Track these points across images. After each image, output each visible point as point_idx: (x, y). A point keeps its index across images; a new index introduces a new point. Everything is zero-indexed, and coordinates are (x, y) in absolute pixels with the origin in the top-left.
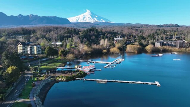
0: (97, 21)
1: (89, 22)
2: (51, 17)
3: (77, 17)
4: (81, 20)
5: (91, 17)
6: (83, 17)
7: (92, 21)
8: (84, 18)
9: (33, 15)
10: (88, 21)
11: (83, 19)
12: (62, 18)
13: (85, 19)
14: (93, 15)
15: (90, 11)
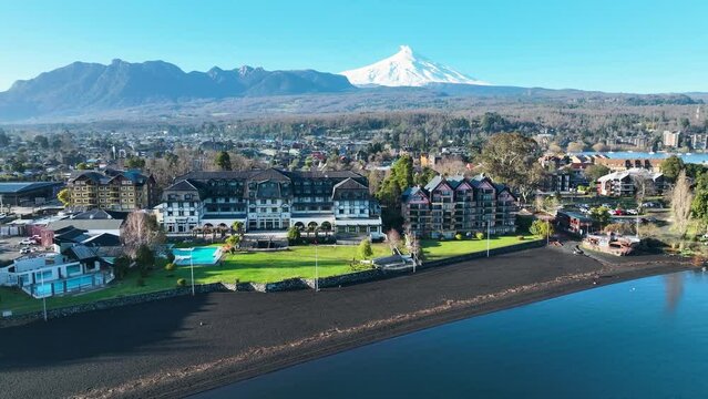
0: (433, 80)
1: (407, 85)
2: (297, 71)
3: (371, 67)
4: (383, 80)
5: (413, 68)
6: (389, 67)
7: (417, 81)
8: (392, 70)
9: (250, 69)
10: (404, 81)
11: (390, 75)
12: (328, 74)
13: (394, 76)
14: (419, 61)
15: (410, 51)
